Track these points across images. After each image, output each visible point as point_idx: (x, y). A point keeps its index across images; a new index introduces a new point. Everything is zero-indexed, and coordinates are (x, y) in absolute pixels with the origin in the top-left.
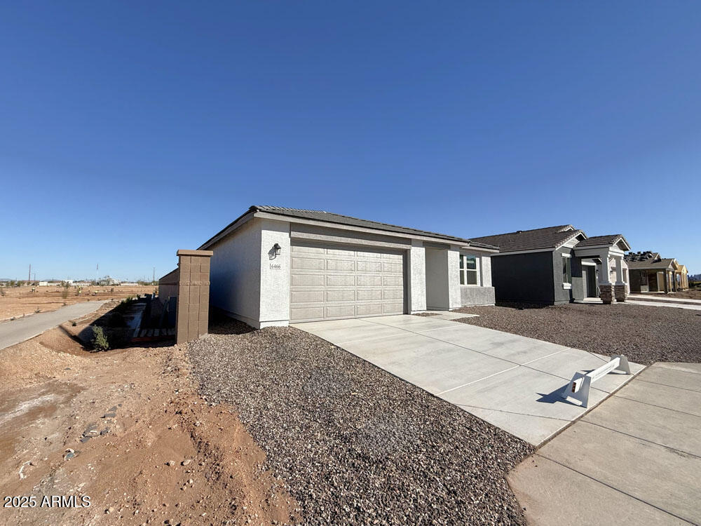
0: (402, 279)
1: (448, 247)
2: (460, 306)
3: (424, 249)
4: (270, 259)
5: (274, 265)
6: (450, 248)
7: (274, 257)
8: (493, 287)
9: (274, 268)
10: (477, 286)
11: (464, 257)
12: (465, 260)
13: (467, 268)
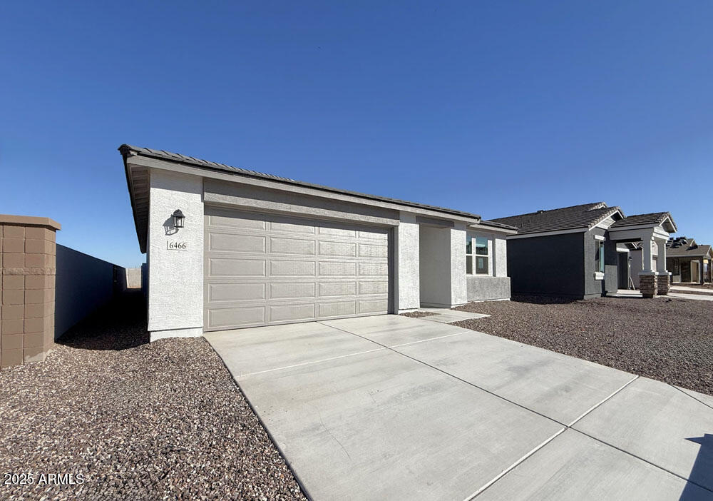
0: (387, 266)
1: (451, 224)
2: (466, 302)
3: (418, 225)
4: (166, 234)
5: (174, 244)
6: (454, 226)
7: (175, 231)
8: (509, 278)
9: (175, 248)
10: (488, 276)
11: (473, 239)
12: (474, 243)
13: (476, 254)
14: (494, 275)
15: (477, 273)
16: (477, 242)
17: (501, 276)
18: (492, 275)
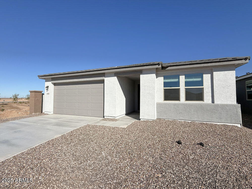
3: (116, 77)
6: (142, 73)
7: (47, 91)
8: (240, 105)
9: (48, 94)
10: (203, 102)
11: (180, 77)
12: (182, 79)
13: (185, 87)
14: (213, 102)
15: (187, 100)
16: (186, 78)
17: (225, 103)
18: (210, 102)
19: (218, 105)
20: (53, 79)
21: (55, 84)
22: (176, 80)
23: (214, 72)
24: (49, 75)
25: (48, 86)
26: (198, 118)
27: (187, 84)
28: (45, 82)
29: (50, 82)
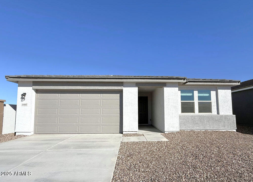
3: (137, 88)
4: (21, 101)
5: (23, 104)
6: (166, 86)
7: (24, 100)
8: (235, 115)
9: (23, 105)
10: (212, 114)
11: (194, 92)
12: (196, 94)
13: (198, 100)
14: (218, 113)
15: (200, 111)
16: (199, 93)
17: (226, 114)
18: (216, 113)
19: (222, 116)
20: (35, 84)
21: (37, 91)
22: (191, 94)
23: (218, 90)
24: (26, 77)
25: (25, 94)
26: (210, 127)
27: (200, 98)
28: (18, 87)
29: (31, 88)
